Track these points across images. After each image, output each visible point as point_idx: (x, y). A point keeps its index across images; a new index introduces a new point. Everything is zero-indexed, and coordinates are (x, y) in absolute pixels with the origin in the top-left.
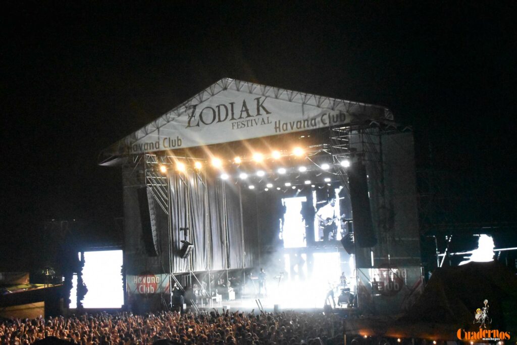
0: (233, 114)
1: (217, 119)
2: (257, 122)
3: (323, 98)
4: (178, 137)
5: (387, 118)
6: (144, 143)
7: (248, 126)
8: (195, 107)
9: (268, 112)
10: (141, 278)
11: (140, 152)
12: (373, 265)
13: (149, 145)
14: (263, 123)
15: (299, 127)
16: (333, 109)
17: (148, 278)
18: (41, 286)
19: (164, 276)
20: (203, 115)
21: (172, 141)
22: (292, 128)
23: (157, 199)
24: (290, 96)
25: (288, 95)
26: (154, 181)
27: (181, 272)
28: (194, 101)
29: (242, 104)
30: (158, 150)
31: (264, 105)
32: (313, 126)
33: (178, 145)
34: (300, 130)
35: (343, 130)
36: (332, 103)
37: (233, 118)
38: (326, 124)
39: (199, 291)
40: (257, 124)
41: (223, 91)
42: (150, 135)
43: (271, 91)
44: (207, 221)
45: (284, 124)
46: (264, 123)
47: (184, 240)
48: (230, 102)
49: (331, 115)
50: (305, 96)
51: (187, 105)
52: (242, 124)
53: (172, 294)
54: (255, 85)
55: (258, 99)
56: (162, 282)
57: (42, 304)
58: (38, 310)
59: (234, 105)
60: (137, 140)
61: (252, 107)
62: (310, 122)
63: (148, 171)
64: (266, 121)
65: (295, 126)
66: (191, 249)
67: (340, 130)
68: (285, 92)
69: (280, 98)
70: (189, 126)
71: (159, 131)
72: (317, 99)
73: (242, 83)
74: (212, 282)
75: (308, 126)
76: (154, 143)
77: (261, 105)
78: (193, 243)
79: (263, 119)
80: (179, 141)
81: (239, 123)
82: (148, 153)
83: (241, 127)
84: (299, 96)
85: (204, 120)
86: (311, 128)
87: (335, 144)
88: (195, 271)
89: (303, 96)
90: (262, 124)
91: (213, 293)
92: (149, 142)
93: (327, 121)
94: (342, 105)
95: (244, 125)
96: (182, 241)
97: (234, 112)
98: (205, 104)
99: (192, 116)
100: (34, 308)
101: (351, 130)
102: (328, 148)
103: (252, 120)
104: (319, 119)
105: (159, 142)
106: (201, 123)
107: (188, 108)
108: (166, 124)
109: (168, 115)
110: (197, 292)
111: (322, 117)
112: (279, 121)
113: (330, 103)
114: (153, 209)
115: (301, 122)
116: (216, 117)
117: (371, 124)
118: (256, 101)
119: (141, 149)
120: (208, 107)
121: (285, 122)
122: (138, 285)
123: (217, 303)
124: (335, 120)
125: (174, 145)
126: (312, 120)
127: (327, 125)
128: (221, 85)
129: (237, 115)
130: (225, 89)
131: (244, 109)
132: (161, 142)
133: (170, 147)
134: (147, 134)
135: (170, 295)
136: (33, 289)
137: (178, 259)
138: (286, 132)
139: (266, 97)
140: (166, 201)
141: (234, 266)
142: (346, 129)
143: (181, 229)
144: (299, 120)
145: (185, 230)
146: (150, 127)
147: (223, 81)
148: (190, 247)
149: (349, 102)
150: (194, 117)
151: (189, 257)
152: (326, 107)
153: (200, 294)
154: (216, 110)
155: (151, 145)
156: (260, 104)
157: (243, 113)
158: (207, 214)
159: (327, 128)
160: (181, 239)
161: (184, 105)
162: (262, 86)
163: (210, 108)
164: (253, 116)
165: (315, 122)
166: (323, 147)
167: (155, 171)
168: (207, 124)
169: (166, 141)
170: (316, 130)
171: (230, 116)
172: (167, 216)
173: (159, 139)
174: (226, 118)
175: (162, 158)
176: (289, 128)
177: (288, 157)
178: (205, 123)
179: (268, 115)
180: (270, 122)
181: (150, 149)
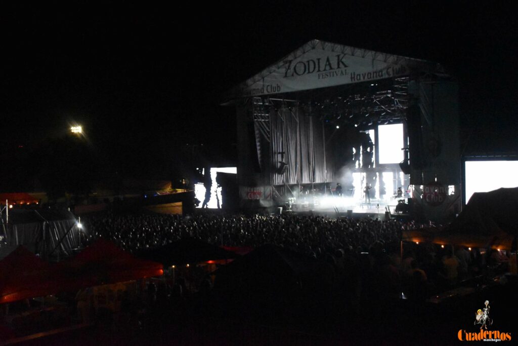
0: (319, 67)
1: (307, 71)
2: (337, 73)
3: (388, 55)
4: (277, 85)
6: (252, 89)
7: (330, 76)
8: (290, 62)
9: (346, 66)
10: (250, 188)
11: (249, 96)
13: (256, 90)
16: (396, 64)
17: (254, 188)
18: (180, 191)
19: (266, 187)
20: (297, 69)
21: (273, 87)
22: (364, 78)
23: (262, 131)
25: (362, 53)
26: (260, 117)
27: (279, 184)
28: (290, 58)
29: (326, 60)
30: (263, 94)
31: (344, 60)
32: (380, 77)
33: (278, 91)
34: (370, 79)
35: (404, 80)
36: (396, 59)
37: (319, 71)
38: (390, 75)
40: (337, 75)
41: (312, 50)
42: (258, 83)
43: (348, 49)
44: (298, 148)
45: (357, 75)
47: (281, 160)
48: (319, 57)
49: (395, 68)
50: (375, 54)
51: (284, 60)
52: (326, 75)
54: (336, 46)
55: (338, 56)
56: (264, 192)
57: (180, 203)
58: (178, 207)
59: (320, 60)
60: (247, 86)
61: (334, 62)
63: (255, 110)
64: (344, 73)
65: (366, 77)
66: (286, 168)
67: (401, 80)
68: (359, 51)
69: (355, 55)
70: (286, 76)
71: (263, 80)
72: (384, 56)
73: (327, 43)
74: (301, 192)
75: (376, 77)
76: (260, 88)
78: (288, 163)
79: (342, 71)
80: (279, 89)
81: (323, 74)
82: (255, 96)
83: (325, 78)
84: (370, 54)
85: (297, 72)
86: (378, 78)
87: (397, 91)
88: (289, 184)
89: (373, 54)
90: (341, 75)
92: (256, 88)
93: (391, 73)
94: (404, 61)
95: (328, 75)
96: (280, 162)
97: (321, 64)
98: (299, 60)
99: (288, 69)
100: (174, 206)
101: (410, 80)
102: (392, 93)
103: (333, 72)
104: (384, 72)
105: (263, 88)
106: (295, 74)
107: (286, 62)
108: (269, 75)
109: (271, 68)
111: (387, 70)
112: (354, 73)
113: (394, 59)
114: (259, 138)
116: (307, 70)
117: (425, 75)
118: (337, 58)
119: (250, 93)
120: (300, 62)
121: (359, 74)
122: (248, 193)
124: (397, 72)
125: (274, 90)
126: (380, 71)
127: (391, 76)
128: (311, 45)
129: (322, 68)
130: (313, 48)
131: (327, 63)
132: (265, 89)
133: (271, 92)
134: (255, 82)
136: (174, 193)
137: (277, 175)
138: (360, 81)
139: (345, 54)
140: (268, 132)
141: (318, 180)
142: (406, 79)
143: (279, 153)
144: (370, 72)
145: (282, 153)
146: (257, 77)
147: (312, 42)
148: (286, 166)
149: (408, 58)
150: (290, 69)
151: (284, 174)
152: (391, 62)
154: (307, 64)
155: (258, 90)
156: (340, 60)
157: (327, 66)
158: (298, 143)
159: (391, 78)
161: (282, 60)
162: (342, 46)
163: (302, 62)
164: (334, 69)
165: (382, 73)
166: (388, 93)
167: (260, 110)
168: (299, 75)
169: (269, 87)
170: (383, 80)
171: (317, 69)
172: (269, 143)
173: (263, 86)
174: (314, 71)
175: (266, 100)
176: (362, 78)
177: (361, 100)
178: (297, 74)
179: (346, 68)
180: (347, 73)
181: (257, 93)
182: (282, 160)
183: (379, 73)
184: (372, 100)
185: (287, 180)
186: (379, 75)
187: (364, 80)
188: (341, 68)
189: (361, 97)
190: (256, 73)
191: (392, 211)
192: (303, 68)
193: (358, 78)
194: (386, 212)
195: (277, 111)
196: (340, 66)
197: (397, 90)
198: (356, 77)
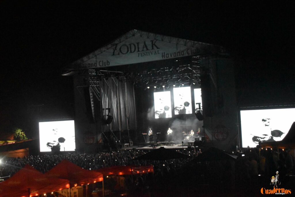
0: (138, 48)
3: (188, 41)
4: (107, 61)
6: (88, 64)
7: (147, 55)
8: (117, 45)
10: (85, 135)
11: (86, 68)
15: (175, 55)
16: (193, 47)
17: (89, 134)
20: (122, 50)
21: (104, 62)
23: (95, 93)
24: (169, 40)
26: (93, 84)
28: (116, 42)
29: (143, 43)
30: (96, 67)
32: (182, 55)
33: (108, 65)
34: (175, 57)
36: (193, 43)
37: (139, 51)
40: (152, 54)
41: (132, 37)
42: (92, 59)
43: (159, 37)
45: (166, 54)
46: (156, 54)
48: (138, 42)
49: (192, 49)
50: (178, 40)
52: (144, 54)
53: (103, 143)
54: (150, 34)
55: (152, 41)
56: (97, 137)
59: (139, 44)
60: (84, 62)
62: (181, 53)
63: (90, 79)
64: (157, 53)
65: (173, 55)
67: (196, 57)
68: (167, 37)
69: (164, 40)
70: (114, 55)
71: (96, 57)
72: (184, 41)
73: (143, 32)
75: (180, 55)
76: (94, 63)
79: (155, 52)
80: (108, 63)
81: (142, 54)
82: (90, 69)
83: (143, 56)
84: (174, 40)
86: (181, 56)
87: (194, 65)
89: (177, 40)
92: (90, 63)
93: (190, 53)
94: (198, 44)
95: (145, 55)
97: (139, 46)
98: (123, 43)
99: (115, 50)
102: (190, 66)
103: (149, 52)
104: (185, 52)
105: (96, 63)
106: (120, 53)
107: (113, 45)
108: (100, 54)
109: (102, 49)
111: (187, 51)
112: (164, 53)
113: (191, 43)
114: (92, 98)
115: (176, 53)
116: (129, 51)
118: (151, 42)
120: (124, 45)
121: (168, 53)
122: (84, 138)
124: (194, 52)
125: (105, 64)
126: (182, 52)
127: (190, 55)
128: (132, 33)
130: (134, 35)
131: (145, 46)
132: (98, 63)
133: (103, 65)
134: (89, 59)
138: (168, 58)
139: (157, 40)
146: (91, 55)
147: (133, 31)
149: (201, 43)
150: (117, 50)
152: (189, 45)
154: (129, 47)
156: (154, 43)
157: (144, 48)
161: (111, 43)
162: (155, 34)
163: (126, 45)
164: (149, 50)
165: (183, 53)
167: (94, 78)
168: (124, 54)
169: (100, 62)
170: (184, 57)
173: (96, 61)
174: (135, 51)
175: (98, 72)
176: (170, 56)
177: (169, 71)
178: (122, 53)
179: (158, 49)
180: (159, 53)
181: (91, 66)
182: (109, 114)
184: (178, 71)
186: (181, 54)
187: (171, 58)
188: (154, 49)
189: (169, 69)
192: (126, 50)
193: (167, 56)
196: (154, 48)
198: (165, 56)
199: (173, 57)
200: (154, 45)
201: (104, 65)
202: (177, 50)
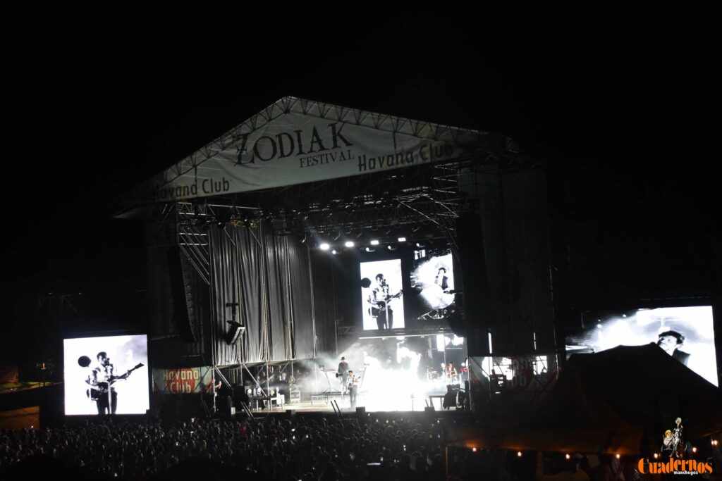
0: (300, 146)
1: (279, 154)
2: (334, 156)
3: (422, 123)
4: (224, 179)
5: (510, 150)
6: (176, 187)
7: (322, 162)
8: (245, 136)
10: (172, 373)
11: (170, 199)
12: (491, 352)
13: (182, 189)
14: (342, 159)
15: (390, 163)
16: (435, 139)
17: (182, 372)
18: (35, 385)
19: (204, 369)
20: (259, 150)
21: (216, 183)
23: (195, 265)
24: (376, 121)
25: (373, 118)
26: (190, 239)
27: (227, 364)
28: (245, 128)
29: (312, 132)
30: (195, 196)
31: (342, 133)
32: (409, 162)
33: (224, 190)
34: (392, 167)
35: (450, 167)
36: (434, 130)
37: (301, 152)
38: (427, 159)
39: (252, 390)
40: (334, 160)
41: (283, 115)
42: (184, 175)
43: (350, 114)
44: (264, 294)
45: (370, 160)
46: (345, 159)
47: (231, 319)
48: (297, 129)
49: (433, 145)
50: (398, 120)
51: (235, 133)
52: (314, 160)
53: (216, 395)
54: (328, 106)
55: (333, 126)
56: (202, 378)
57: (36, 409)
58: (31, 417)
59: (301, 133)
60: (166, 182)
62: (404, 157)
63: (181, 225)
64: (347, 157)
65: (385, 162)
66: (242, 333)
67: (445, 167)
68: (370, 115)
69: (363, 123)
70: (239, 163)
72: (414, 125)
73: (310, 103)
74: (271, 377)
75: (402, 162)
76: (190, 186)
77: (339, 133)
78: (245, 323)
79: (342, 153)
80: (226, 185)
81: (309, 159)
82: (181, 201)
83: (313, 164)
84: (388, 121)
85: (261, 155)
86: (407, 164)
87: (439, 188)
88: (247, 362)
89: (394, 121)
90: (340, 160)
91: (273, 393)
92: (183, 185)
93: (428, 155)
94: (449, 132)
95: (317, 161)
96: (229, 322)
97: (303, 143)
98: (260, 133)
99: (243, 149)
100: (26, 415)
101: (460, 167)
102: (429, 191)
103: (327, 155)
104: (416, 152)
105: (196, 186)
106: (256, 158)
107: (236, 138)
108: (205, 160)
109: (209, 148)
110: (250, 391)
111: (421, 150)
112: (364, 156)
113: (431, 130)
114: (188, 277)
115: (392, 157)
116: (277, 150)
117: (487, 158)
118: (331, 127)
119: (172, 195)
120: (262, 138)
121: (373, 158)
122: (169, 382)
123: (278, 406)
124: (439, 154)
125: (218, 189)
126: (408, 153)
127: (429, 161)
128: (282, 105)
129: (303, 150)
130: (287, 111)
131: (315, 139)
132: (200, 186)
133: (212, 191)
134: (180, 174)
135: (213, 395)
136: (25, 389)
137: (224, 346)
138: (373, 171)
139: (344, 122)
140: (207, 267)
141: (301, 355)
142: (453, 165)
143: (228, 305)
144: (391, 154)
145: (234, 305)
146: (184, 164)
147: (285, 101)
148: (241, 330)
149: (457, 128)
150: (246, 150)
151: (239, 344)
152: (426, 135)
153: (255, 394)
154: (277, 140)
155: (186, 189)
156: (337, 132)
157: (314, 144)
158: (263, 284)
159: (428, 165)
160: (227, 319)
161: (230, 134)
162: (339, 108)
163: (268, 137)
164: (328, 149)
165: (412, 157)
166: (421, 191)
167: (190, 225)
168: (264, 160)
169: (206, 182)
170: (412, 167)
171: (296, 150)
172: (208, 287)
173: (196, 181)
174: (291, 153)
175: (200, 208)
176: (378, 165)
177: (375, 205)
178: (259, 157)
179: (349, 148)
180: (351, 157)
181: (184, 195)
182: (234, 318)
183: (407, 155)
184: (396, 203)
185: (244, 357)
186: (407, 158)
187: (380, 169)
188: (340, 147)
189: (375, 199)
190: (183, 157)
191: (438, 405)
193: (372, 166)
194: (426, 408)
195: (221, 227)
196: (338, 144)
197: (438, 184)
198: (367, 165)
199: (385, 167)
200: (338, 137)
201: (214, 190)
202: (395, 148)
